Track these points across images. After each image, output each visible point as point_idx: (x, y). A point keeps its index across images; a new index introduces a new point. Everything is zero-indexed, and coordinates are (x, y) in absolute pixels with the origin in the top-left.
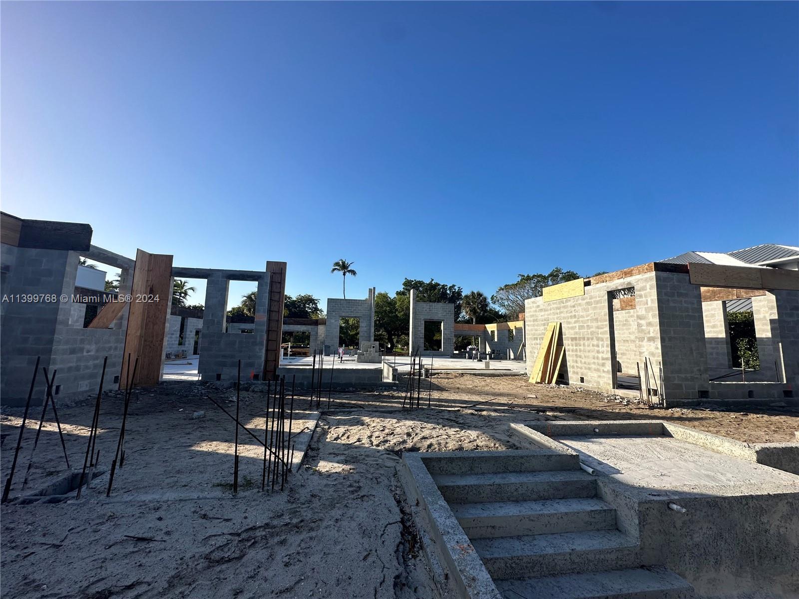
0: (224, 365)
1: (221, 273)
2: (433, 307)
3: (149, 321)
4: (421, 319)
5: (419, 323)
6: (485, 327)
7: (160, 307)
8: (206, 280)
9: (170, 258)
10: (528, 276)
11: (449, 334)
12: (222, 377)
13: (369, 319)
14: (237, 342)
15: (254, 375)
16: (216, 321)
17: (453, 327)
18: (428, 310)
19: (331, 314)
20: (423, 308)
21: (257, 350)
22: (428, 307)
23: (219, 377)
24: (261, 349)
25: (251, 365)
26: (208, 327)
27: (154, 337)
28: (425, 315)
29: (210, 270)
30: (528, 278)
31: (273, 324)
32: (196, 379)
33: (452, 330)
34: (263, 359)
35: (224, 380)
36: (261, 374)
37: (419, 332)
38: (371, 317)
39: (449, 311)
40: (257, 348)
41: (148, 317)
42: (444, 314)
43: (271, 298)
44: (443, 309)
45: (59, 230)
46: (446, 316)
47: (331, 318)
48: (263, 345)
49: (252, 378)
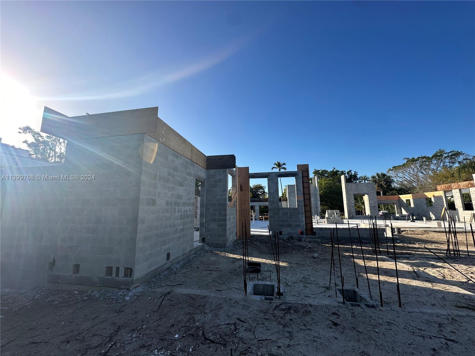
0: (283, 226)
1: (274, 174)
2: (359, 186)
3: (242, 203)
4: (351, 194)
5: (350, 197)
6: (399, 197)
7: (246, 195)
8: (267, 179)
9: (247, 169)
10: (413, 158)
11: (373, 203)
12: (283, 233)
13: (315, 196)
14: (289, 212)
15: (301, 232)
16: (275, 201)
17: (376, 198)
18: (355, 188)
19: (290, 194)
20: (352, 187)
21: (301, 217)
22: (355, 186)
23: (281, 233)
24: (302, 217)
25: (298, 226)
26: (271, 205)
27: (245, 211)
28: (354, 191)
29: (268, 173)
30: (413, 160)
31: (306, 201)
32: (268, 234)
33: (376, 200)
34: (304, 223)
35: (284, 234)
36: (305, 231)
37: (351, 203)
38: (316, 195)
39: (372, 188)
40: (300, 216)
41: (241, 201)
42: (368, 190)
43: (303, 186)
44: (366, 186)
45: (222, 159)
46: (370, 191)
47: (291, 197)
48: (303, 214)
49: (300, 234)
